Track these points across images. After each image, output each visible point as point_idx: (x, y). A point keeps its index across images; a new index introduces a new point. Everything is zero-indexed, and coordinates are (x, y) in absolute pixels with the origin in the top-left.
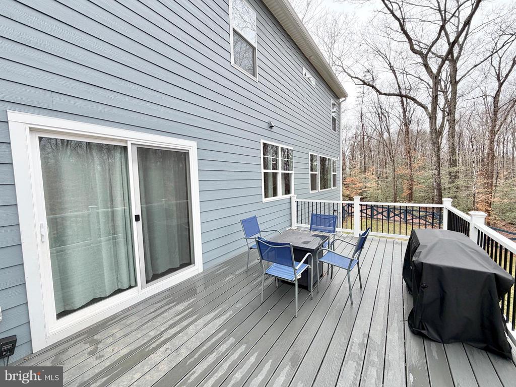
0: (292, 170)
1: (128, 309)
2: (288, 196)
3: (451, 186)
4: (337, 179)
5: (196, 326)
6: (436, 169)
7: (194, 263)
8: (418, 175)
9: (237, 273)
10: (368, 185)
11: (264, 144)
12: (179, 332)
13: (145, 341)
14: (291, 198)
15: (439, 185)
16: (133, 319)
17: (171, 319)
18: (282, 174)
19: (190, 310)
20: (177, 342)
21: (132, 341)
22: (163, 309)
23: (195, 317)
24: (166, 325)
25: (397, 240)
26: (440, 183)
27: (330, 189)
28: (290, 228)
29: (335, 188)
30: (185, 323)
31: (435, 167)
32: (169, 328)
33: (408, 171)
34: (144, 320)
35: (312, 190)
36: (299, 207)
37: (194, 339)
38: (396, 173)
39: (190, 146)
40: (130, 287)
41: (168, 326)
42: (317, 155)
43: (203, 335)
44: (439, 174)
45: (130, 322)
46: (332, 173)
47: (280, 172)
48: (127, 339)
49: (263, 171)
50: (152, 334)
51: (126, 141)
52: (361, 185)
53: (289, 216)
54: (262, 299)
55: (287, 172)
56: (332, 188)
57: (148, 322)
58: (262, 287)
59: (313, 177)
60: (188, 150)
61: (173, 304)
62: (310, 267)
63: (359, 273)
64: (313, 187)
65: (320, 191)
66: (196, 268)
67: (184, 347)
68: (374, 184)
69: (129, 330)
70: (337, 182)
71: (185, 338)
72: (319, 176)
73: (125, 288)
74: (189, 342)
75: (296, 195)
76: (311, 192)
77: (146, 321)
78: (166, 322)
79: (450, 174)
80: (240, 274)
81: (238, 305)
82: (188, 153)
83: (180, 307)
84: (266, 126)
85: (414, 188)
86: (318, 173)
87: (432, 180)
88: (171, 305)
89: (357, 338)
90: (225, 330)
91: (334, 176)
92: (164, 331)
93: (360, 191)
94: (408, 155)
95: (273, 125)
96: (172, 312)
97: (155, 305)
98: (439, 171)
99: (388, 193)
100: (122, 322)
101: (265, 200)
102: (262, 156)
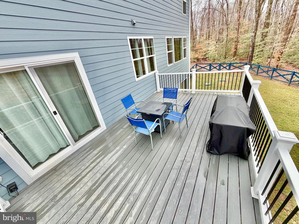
0: (154, 54)
1: (69, 157)
2: (153, 72)
3: (261, 43)
4: (187, 51)
5: (104, 161)
6: (254, 32)
7: (100, 126)
8: (242, 37)
9: (124, 127)
10: (209, 49)
11: (131, 40)
12: (95, 166)
13: (80, 172)
14: (155, 73)
15: (254, 44)
16: (73, 161)
17: (91, 159)
18: (147, 58)
19: (101, 153)
20: (95, 171)
21: (73, 173)
22: (87, 154)
23: (103, 156)
24: (89, 163)
25: (215, 93)
26: (255, 42)
27: (182, 60)
28: (156, 92)
29: (185, 58)
30: (98, 160)
31: (253, 30)
32: (90, 164)
33: (236, 35)
34: (78, 161)
35: (169, 64)
36: (161, 78)
37: (102, 168)
38: (228, 38)
39: (74, 57)
40: (67, 146)
41: (90, 163)
42: (171, 37)
43: (107, 165)
44: (255, 35)
45: (72, 163)
46: (183, 48)
47: (146, 57)
48: (71, 173)
49: (133, 60)
50: (83, 168)
51: (23, 66)
52: (205, 49)
53: (155, 84)
54: (136, 142)
55: (151, 56)
56: (184, 58)
57: (80, 162)
58: (135, 137)
59: (170, 55)
60: (74, 60)
61: (92, 151)
62: (159, 125)
63: (187, 123)
64: (170, 62)
65: (175, 63)
66: (102, 128)
67: (98, 173)
68: (214, 47)
69: (71, 167)
70: (187, 54)
71: (99, 168)
72: (174, 54)
73: (65, 147)
74: (101, 170)
75: (158, 71)
76: (169, 65)
77: (79, 162)
78: (89, 161)
79: (263, 34)
80: (126, 128)
81: (125, 147)
82: (74, 62)
83: (95, 152)
84: (130, 24)
85: (238, 46)
86: (173, 51)
87: (250, 40)
88: (91, 151)
89: (180, 158)
90: (118, 162)
91: (185, 50)
92: (88, 166)
93: (204, 54)
94: (238, 22)
95: (135, 22)
96: (91, 155)
97: (83, 152)
98: (256, 33)
99: (222, 52)
100: (68, 164)
101: (137, 79)
102: (130, 49)
